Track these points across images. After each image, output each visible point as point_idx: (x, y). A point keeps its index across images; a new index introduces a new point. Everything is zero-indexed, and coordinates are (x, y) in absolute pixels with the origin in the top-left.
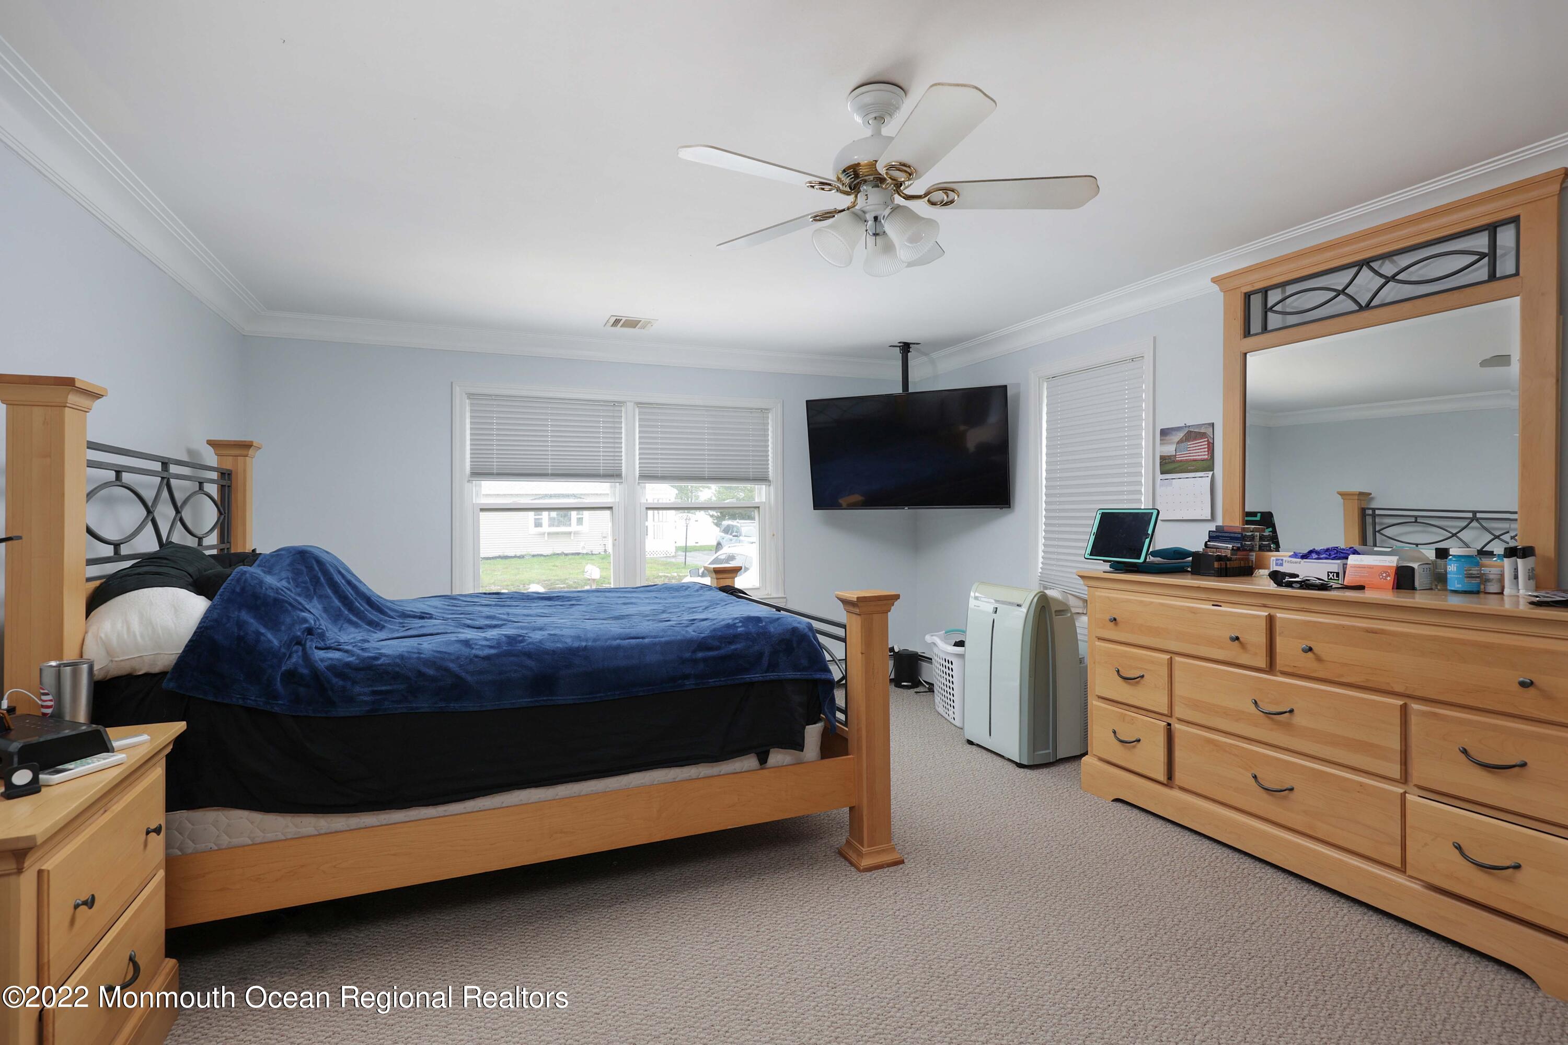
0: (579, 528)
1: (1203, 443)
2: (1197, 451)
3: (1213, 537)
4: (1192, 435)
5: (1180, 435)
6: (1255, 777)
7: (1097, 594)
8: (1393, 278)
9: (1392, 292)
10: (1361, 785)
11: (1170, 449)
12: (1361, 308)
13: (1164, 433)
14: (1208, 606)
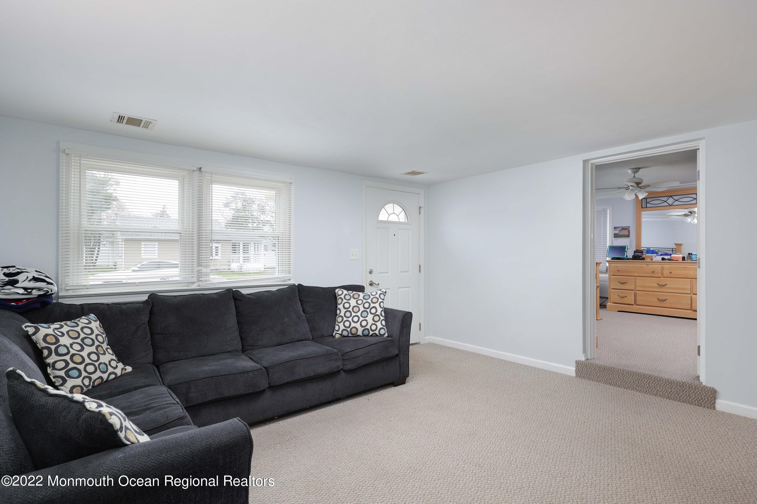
0: (217, 257)
1: (627, 231)
2: (626, 233)
3: (635, 252)
4: (624, 229)
5: (620, 229)
6: (658, 299)
7: (612, 265)
8: (677, 200)
9: (677, 203)
10: (682, 296)
11: (617, 232)
12: (670, 205)
13: (615, 228)
14: (646, 265)
